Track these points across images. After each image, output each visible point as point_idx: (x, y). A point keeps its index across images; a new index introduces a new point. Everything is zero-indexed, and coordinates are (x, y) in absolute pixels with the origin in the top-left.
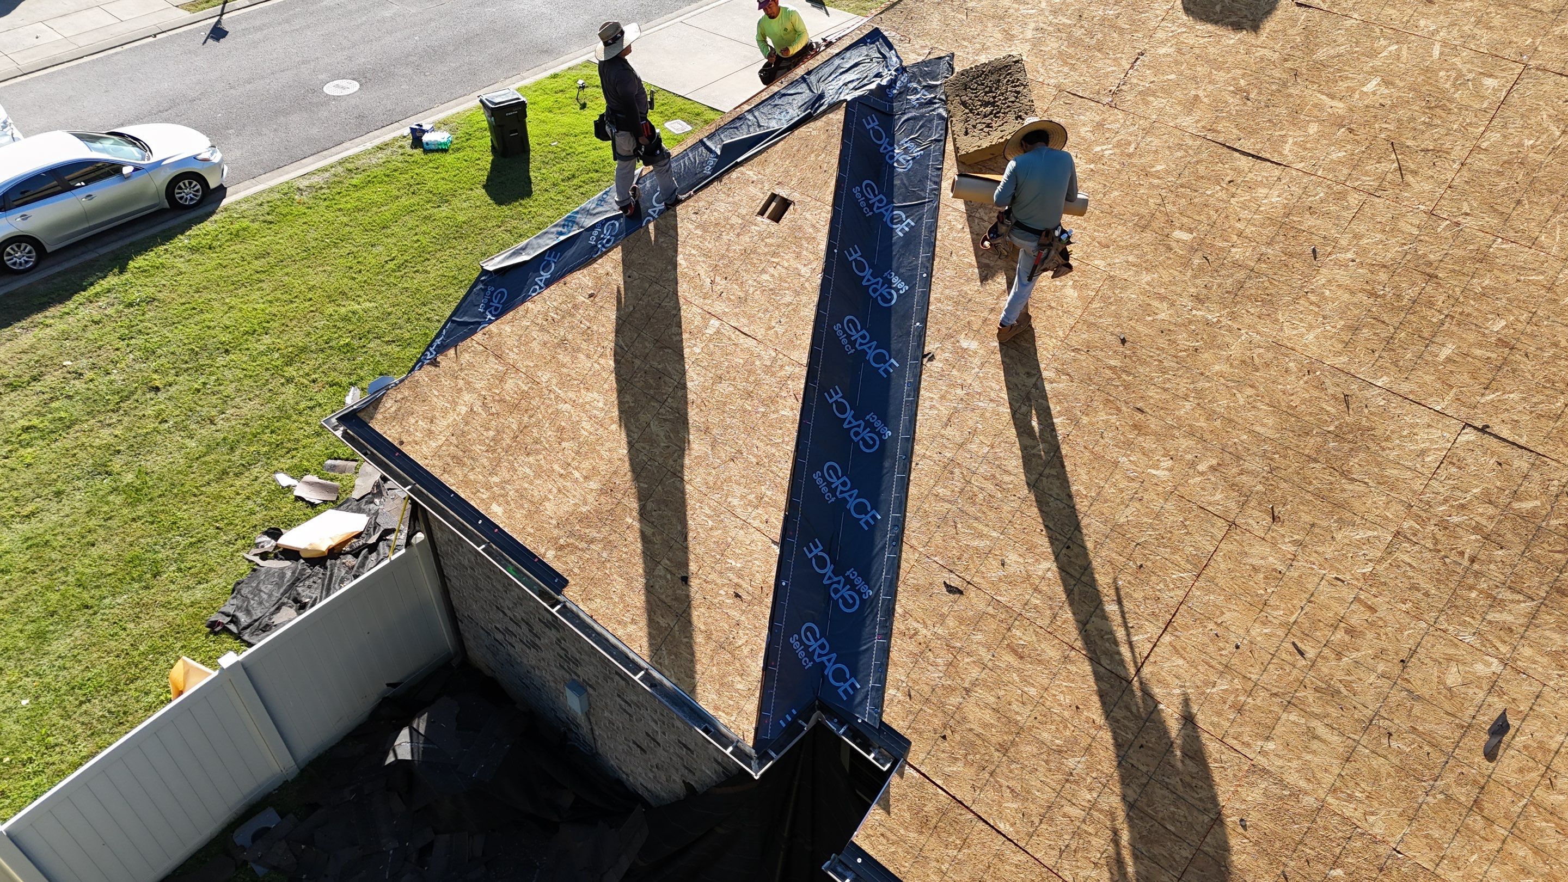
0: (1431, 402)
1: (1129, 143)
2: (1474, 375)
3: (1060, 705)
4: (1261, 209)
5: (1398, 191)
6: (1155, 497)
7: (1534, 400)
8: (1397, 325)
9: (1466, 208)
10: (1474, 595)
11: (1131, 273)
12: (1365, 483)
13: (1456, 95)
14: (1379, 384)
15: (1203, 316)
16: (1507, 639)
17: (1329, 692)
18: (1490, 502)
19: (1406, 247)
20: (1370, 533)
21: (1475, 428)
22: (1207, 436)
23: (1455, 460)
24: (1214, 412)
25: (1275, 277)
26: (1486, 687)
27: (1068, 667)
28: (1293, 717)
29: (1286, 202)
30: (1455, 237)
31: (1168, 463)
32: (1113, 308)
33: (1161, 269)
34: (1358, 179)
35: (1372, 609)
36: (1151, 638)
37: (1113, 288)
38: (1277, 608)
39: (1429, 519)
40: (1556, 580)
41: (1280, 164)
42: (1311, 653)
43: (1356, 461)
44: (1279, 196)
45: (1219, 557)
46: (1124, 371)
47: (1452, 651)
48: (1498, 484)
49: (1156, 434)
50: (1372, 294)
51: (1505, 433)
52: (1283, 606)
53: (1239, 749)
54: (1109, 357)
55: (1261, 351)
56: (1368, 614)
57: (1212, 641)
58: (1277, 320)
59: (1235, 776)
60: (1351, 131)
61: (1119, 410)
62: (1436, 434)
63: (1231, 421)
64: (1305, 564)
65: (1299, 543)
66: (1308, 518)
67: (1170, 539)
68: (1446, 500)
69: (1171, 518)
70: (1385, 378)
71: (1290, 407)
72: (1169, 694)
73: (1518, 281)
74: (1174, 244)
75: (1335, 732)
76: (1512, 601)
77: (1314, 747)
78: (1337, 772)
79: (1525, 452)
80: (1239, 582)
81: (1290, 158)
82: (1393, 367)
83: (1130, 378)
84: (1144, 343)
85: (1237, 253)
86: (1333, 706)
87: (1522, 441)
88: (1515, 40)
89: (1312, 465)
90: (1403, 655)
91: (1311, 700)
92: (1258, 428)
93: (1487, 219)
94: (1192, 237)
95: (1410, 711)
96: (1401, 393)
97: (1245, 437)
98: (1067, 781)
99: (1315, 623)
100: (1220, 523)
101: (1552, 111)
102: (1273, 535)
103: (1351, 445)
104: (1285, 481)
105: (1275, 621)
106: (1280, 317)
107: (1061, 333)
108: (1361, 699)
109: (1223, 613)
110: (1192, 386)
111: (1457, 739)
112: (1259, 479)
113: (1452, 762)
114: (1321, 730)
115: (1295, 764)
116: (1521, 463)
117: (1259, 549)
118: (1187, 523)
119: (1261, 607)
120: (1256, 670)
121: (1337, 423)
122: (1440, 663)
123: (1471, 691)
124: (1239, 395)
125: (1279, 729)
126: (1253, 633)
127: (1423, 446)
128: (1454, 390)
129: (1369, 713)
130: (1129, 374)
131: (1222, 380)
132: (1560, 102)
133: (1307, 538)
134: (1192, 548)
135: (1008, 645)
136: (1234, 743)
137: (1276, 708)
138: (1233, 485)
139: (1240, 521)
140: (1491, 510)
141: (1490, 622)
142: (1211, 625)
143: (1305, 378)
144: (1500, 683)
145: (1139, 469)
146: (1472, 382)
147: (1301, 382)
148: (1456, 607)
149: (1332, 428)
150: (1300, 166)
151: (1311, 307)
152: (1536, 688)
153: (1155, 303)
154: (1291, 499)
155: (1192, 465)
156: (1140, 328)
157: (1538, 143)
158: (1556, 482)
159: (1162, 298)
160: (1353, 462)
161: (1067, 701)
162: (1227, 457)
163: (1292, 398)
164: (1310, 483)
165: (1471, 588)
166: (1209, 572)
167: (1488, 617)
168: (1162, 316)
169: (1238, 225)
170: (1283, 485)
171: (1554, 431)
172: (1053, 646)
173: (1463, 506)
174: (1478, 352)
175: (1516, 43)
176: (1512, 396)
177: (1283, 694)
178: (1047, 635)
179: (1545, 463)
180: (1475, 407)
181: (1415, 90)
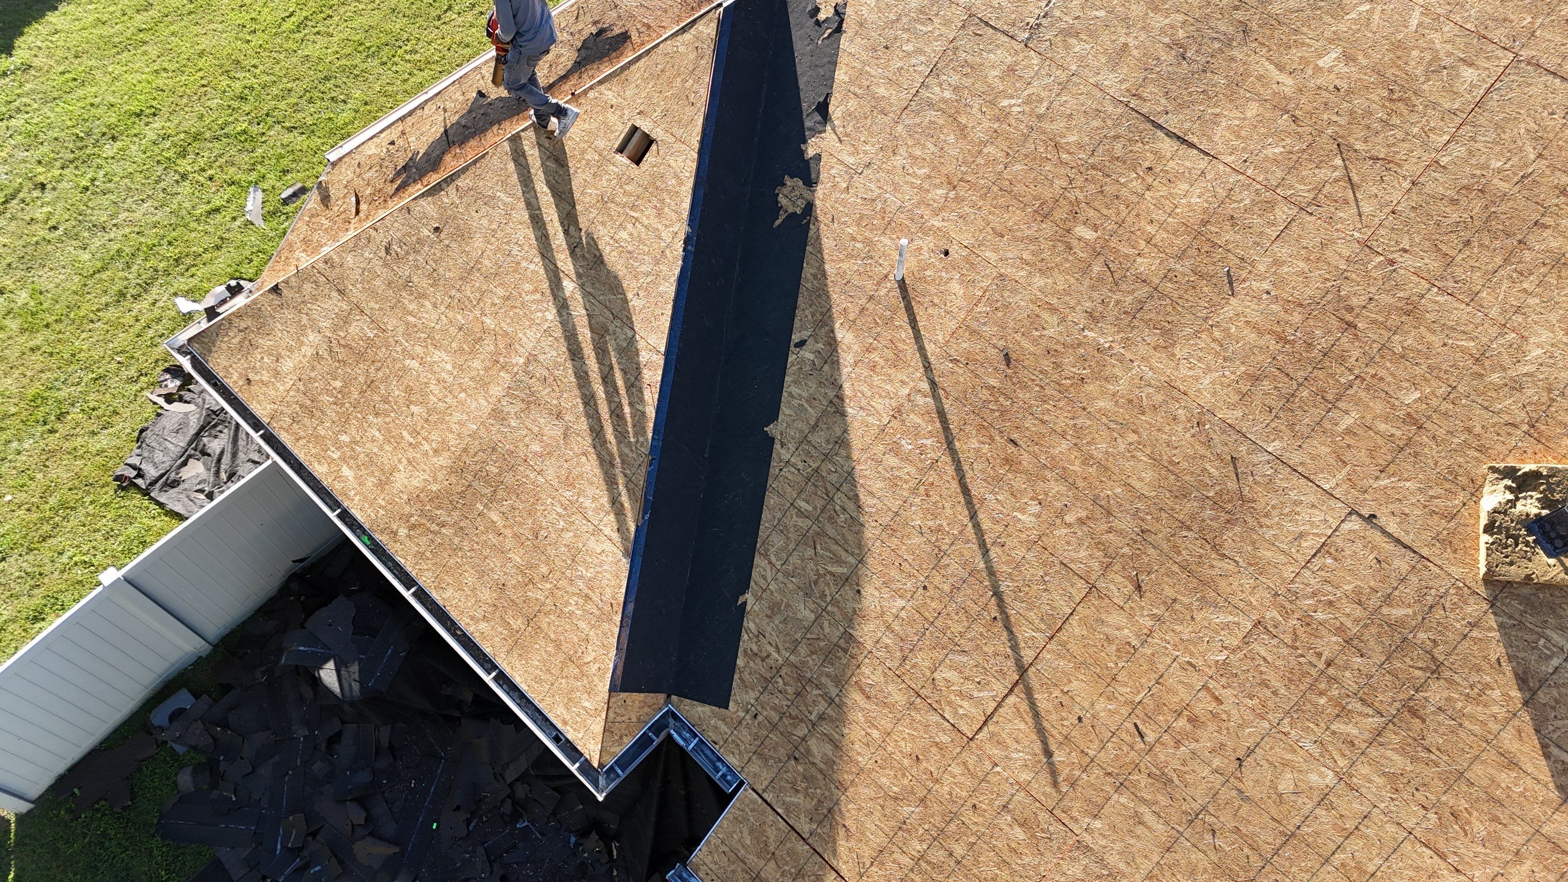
0: (1320, 479)
1: (1041, 100)
2: (1371, 452)
3: (901, 751)
4: (1178, 210)
5: (1332, 209)
6: (1018, 545)
7: (1431, 493)
8: (1300, 380)
9: (1405, 244)
10: (1322, 701)
11: (1023, 273)
12: (1235, 561)
13: (1425, 87)
14: (1270, 450)
15: (1094, 339)
16: (1347, 752)
17: (1163, 780)
18: (1360, 603)
19: (1329, 284)
20: (1230, 618)
21: (1360, 516)
22: (1080, 483)
23: (1332, 550)
24: (1092, 457)
25: (1180, 301)
26: (1316, 799)
27: (913, 714)
28: (1123, 800)
29: (1206, 205)
30: (1387, 278)
31: (1035, 509)
32: (1000, 314)
33: (1056, 274)
34: (1290, 187)
35: (1218, 700)
36: (996, 696)
37: (1001, 289)
38: (1125, 685)
39: (1293, 612)
40: (1410, 699)
41: (1208, 154)
42: (1150, 737)
43: (1231, 535)
44: (1199, 197)
45: (1074, 621)
46: (1002, 393)
47: (1289, 756)
48: (1372, 584)
49: (1026, 472)
50: (1281, 338)
51: (1392, 528)
52: (1131, 683)
53: (1067, 823)
54: (989, 375)
55: (1151, 390)
56: (1214, 704)
57: (1055, 708)
58: (1174, 355)
59: (1059, 848)
60: (1295, 119)
61: (992, 438)
62: (1318, 517)
63: (1107, 469)
64: (1159, 642)
65: (1158, 619)
66: (1169, 592)
67: (1027, 593)
68: (1314, 594)
69: (1032, 571)
70: (1277, 443)
71: (1171, 462)
72: (1007, 757)
73: (1445, 345)
74: (1074, 243)
75: (1161, 821)
76: (1360, 714)
77: (1139, 832)
78: (1156, 860)
79: (1408, 552)
80: (1091, 651)
81: (1220, 147)
82: (1288, 432)
83: (1008, 403)
84: (1026, 363)
85: (1143, 265)
86: (1163, 795)
87: (1406, 539)
88: (1512, 17)
89: (1185, 533)
90: (1240, 754)
91: (1143, 785)
92: (1134, 482)
93: (1427, 261)
94: (1095, 235)
95: (1237, 811)
96: (1291, 463)
97: (1119, 490)
98: (900, 828)
99: (1159, 706)
100: (1081, 584)
101: (1533, 125)
102: (1132, 605)
103: (1228, 517)
104: (1154, 547)
105: (1120, 698)
106: (1177, 351)
107: (940, 338)
108: (1190, 791)
109: (1070, 682)
110: (1072, 422)
111: (1278, 845)
112: (1127, 540)
113: (1268, 868)
114: (1149, 817)
115: (1118, 846)
116: (1402, 563)
117: (1116, 618)
118: (1047, 578)
119: (1109, 680)
120: (1096, 745)
121: (1218, 488)
122: (1275, 767)
123: (1300, 801)
124: (1119, 440)
125: (1107, 810)
126: (1098, 707)
127: (1303, 528)
128: (1348, 467)
129: (1196, 806)
130: (1007, 397)
131: (1104, 419)
132: (1545, 114)
133: (1167, 614)
134: (1048, 607)
135: (856, 682)
136: (1063, 816)
137: (1108, 788)
138: (1099, 543)
139: (1101, 584)
140: (1359, 612)
141: (1334, 733)
142: (1056, 693)
143: (1193, 431)
144: (1332, 797)
145: (1005, 510)
146: (1368, 461)
147: (1188, 435)
148: (1303, 712)
149: (1211, 494)
150: (1229, 159)
151: (1213, 345)
152: (1365, 809)
153: (1045, 315)
154: (1156, 568)
155: (1060, 515)
156: (1026, 344)
157: (1507, 166)
158: (1433, 592)
159: (1053, 310)
160: (1228, 535)
161: (908, 749)
162: (1098, 512)
163: (1174, 452)
164: (1179, 553)
165: (1321, 694)
166: (1062, 636)
167: (1333, 727)
168: (1050, 332)
169: (1149, 228)
170: (1151, 551)
171: (1445, 532)
172: (900, 690)
173: (1330, 603)
174: (1382, 427)
175: (1511, 22)
176: (1408, 484)
177: (1118, 775)
178: (895, 678)
179: (1427, 567)
180: (1366, 491)
181: (1378, 73)
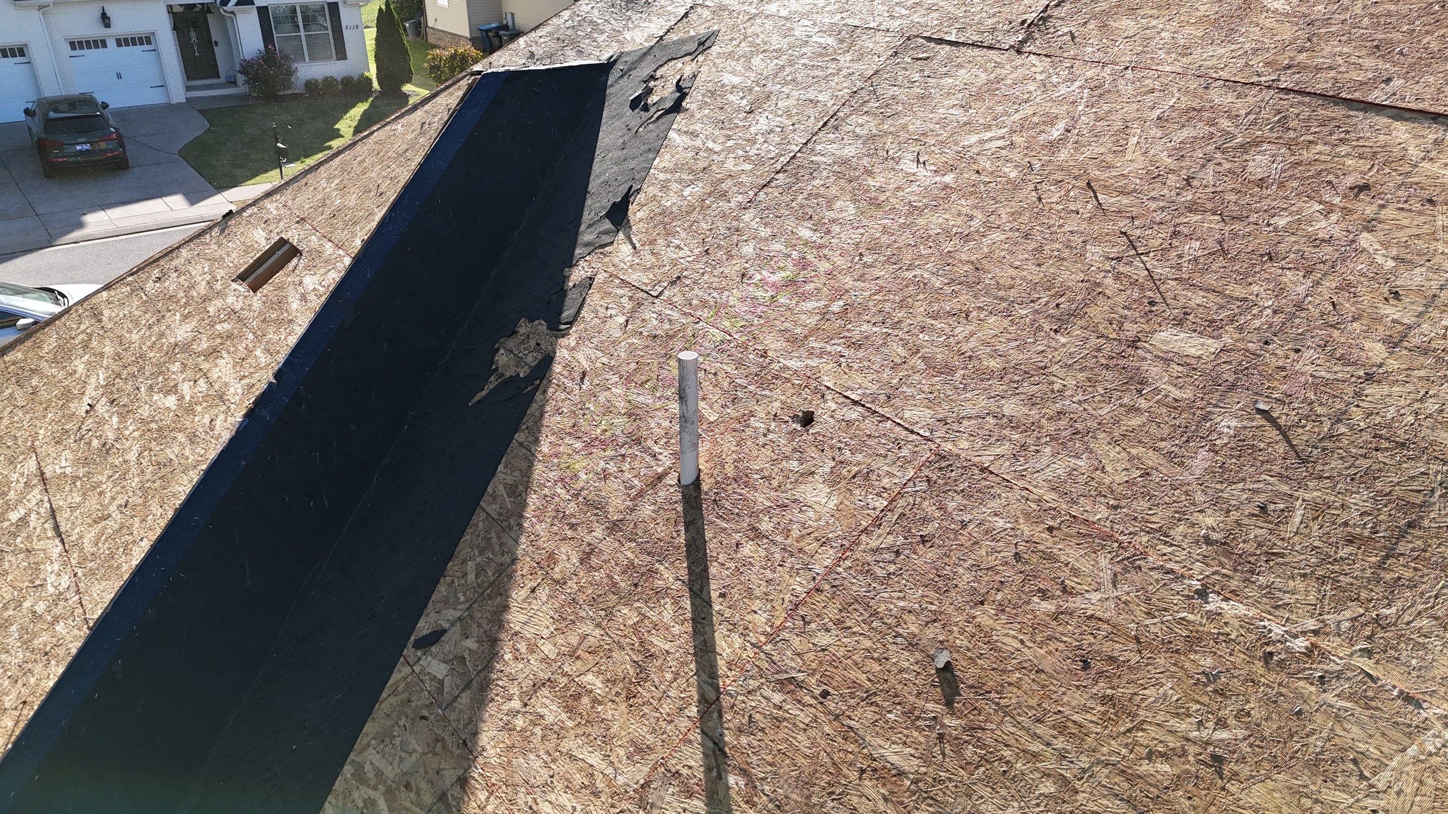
11: (1006, 448)
32: (932, 555)
37: (941, 490)
54: (887, 731)
74: (1153, 370)
94: (1214, 345)
156: (1009, 638)
159: (1098, 540)
